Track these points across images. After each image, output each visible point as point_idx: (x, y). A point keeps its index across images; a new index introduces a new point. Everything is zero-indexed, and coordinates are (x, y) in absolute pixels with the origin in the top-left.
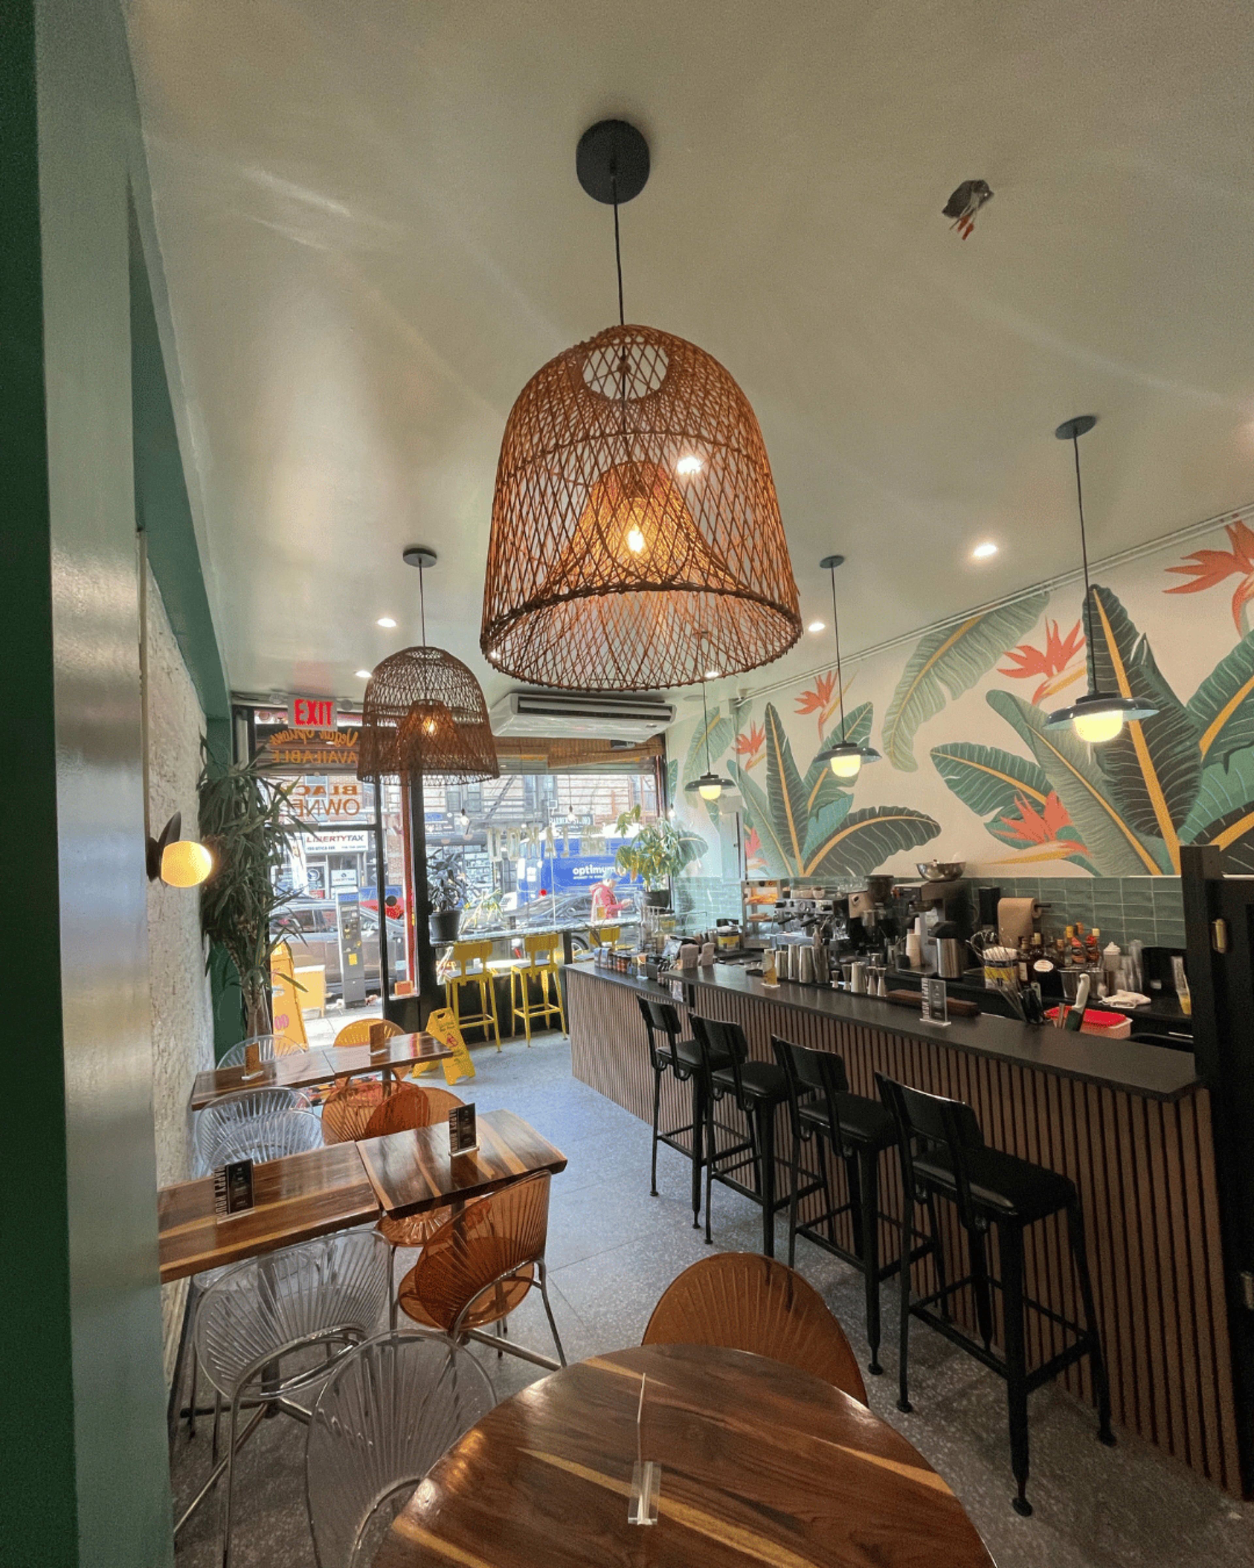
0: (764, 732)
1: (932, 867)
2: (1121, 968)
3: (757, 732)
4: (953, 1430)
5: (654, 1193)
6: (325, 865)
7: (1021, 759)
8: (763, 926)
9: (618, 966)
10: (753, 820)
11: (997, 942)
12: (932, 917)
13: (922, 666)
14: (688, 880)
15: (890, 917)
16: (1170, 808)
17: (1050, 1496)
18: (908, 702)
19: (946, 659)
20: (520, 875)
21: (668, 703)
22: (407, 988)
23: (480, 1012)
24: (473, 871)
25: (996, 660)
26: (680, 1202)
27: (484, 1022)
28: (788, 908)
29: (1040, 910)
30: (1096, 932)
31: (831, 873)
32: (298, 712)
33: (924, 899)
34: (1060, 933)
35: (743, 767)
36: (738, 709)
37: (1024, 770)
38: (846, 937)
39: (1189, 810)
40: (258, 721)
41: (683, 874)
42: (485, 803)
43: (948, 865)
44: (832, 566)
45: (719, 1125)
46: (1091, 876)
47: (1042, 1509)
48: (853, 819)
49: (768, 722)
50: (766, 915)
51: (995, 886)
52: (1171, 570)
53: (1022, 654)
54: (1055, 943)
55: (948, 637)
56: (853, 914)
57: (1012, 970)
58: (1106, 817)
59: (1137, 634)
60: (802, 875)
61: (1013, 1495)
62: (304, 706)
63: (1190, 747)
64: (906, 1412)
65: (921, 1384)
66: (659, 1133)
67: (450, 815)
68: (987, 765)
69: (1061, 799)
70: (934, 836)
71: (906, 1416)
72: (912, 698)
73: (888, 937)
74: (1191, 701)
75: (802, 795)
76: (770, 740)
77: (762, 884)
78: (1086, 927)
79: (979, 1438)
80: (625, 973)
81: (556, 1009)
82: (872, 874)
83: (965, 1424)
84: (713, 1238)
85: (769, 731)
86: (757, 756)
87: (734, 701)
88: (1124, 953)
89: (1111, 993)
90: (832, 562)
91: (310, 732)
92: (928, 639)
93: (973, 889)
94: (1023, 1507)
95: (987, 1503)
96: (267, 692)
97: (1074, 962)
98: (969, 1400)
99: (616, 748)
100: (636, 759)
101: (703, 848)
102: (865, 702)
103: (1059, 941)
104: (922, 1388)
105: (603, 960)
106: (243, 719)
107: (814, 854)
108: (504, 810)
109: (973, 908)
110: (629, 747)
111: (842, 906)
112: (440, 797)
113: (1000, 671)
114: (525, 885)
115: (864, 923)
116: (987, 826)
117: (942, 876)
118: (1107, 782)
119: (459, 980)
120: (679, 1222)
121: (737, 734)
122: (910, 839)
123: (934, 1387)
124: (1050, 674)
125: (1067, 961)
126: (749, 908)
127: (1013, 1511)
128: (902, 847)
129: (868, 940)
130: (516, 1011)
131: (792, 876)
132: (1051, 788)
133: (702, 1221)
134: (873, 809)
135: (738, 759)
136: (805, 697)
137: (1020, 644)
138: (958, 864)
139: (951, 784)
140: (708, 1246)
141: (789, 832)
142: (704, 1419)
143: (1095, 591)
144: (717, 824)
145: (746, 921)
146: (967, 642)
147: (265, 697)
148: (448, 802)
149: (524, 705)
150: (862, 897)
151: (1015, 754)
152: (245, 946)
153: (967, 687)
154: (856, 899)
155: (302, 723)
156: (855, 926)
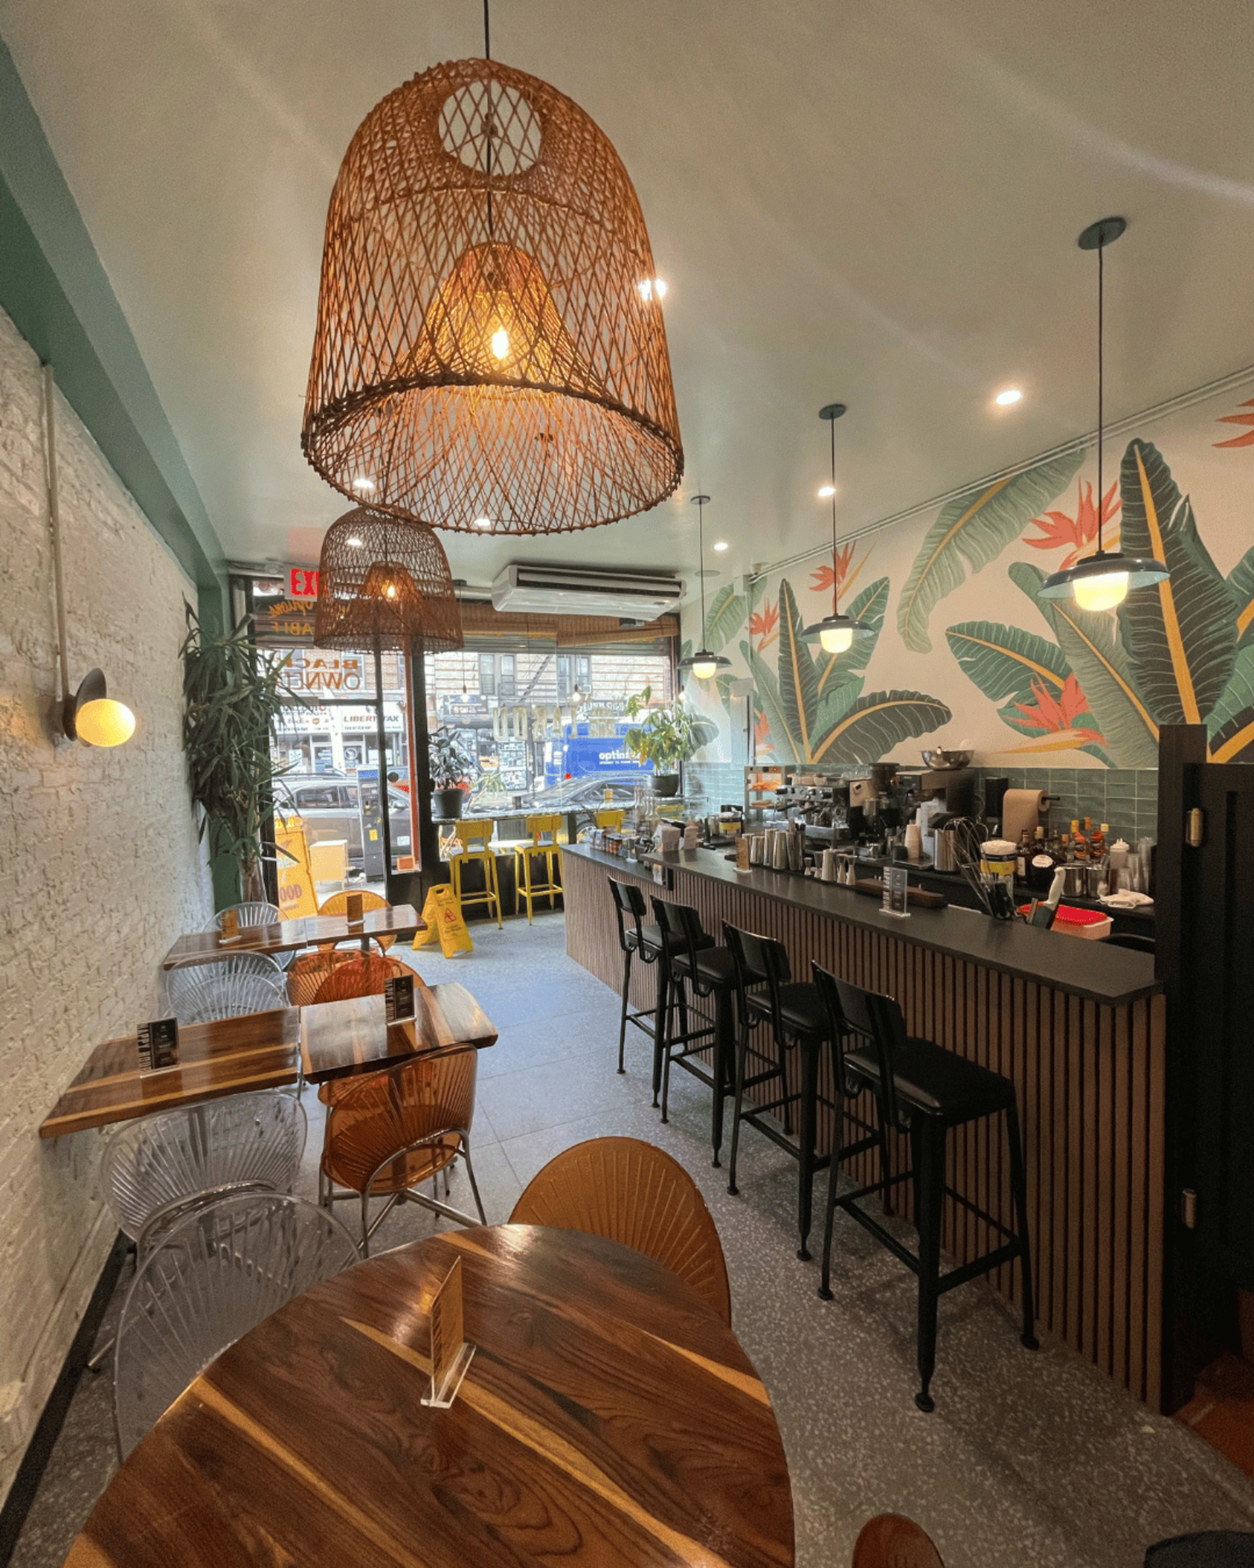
0: (778, 611)
1: (937, 755)
2: (1126, 867)
3: (771, 610)
4: (869, 1320)
5: (621, 1071)
6: (363, 744)
7: (1040, 638)
8: (768, 813)
9: (610, 848)
10: (764, 704)
11: (999, 836)
12: (934, 807)
13: (944, 535)
14: (700, 765)
15: (894, 806)
16: (1197, 694)
17: (955, 1394)
18: (926, 578)
19: (970, 529)
20: (547, 759)
21: (678, 578)
22: (408, 863)
23: (483, 888)
24: (506, 754)
25: (1022, 528)
26: (644, 1081)
27: (488, 899)
28: (790, 796)
29: (1048, 802)
30: (1104, 827)
31: (837, 760)
32: (295, 582)
33: (924, 788)
34: (1066, 828)
35: (756, 648)
36: (753, 586)
37: (1044, 651)
38: (845, 826)
39: (1219, 696)
40: (257, 592)
41: (694, 759)
42: (519, 687)
43: (955, 753)
44: (832, 416)
45: (692, 1009)
46: (1106, 767)
47: (945, 1405)
48: (862, 704)
49: (782, 600)
50: (770, 802)
51: (1003, 776)
52: (1224, 420)
53: (1050, 521)
54: (1059, 839)
55: (973, 503)
56: (854, 802)
57: (1010, 864)
58: (1127, 704)
59: (1179, 496)
60: (809, 762)
61: (917, 1389)
62: (300, 577)
63: (1227, 625)
64: (826, 1300)
65: (847, 1271)
66: (628, 1014)
67: (483, 698)
68: (1004, 646)
69: (1080, 683)
70: (944, 722)
71: (825, 1303)
72: (930, 572)
73: (889, 827)
74: (1233, 572)
75: (812, 678)
76: (784, 619)
77: (766, 770)
78: (1094, 822)
79: (896, 1331)
80: (617, 855)
81: (559, 889)
82: (880, 761)
83: (885, 1316)
84: (669, 1117)
85: (783, 609)
86: (769, 636)
87: (748, 577)
88: (1132, 850)
89: (1112, 891)
90: (832, 412)
91: (309, 603)
92: (952, 505)
93: (981, 779)
94: (925, 1403)
95: (889, 1395)
96: (263, 561)
97: (1076, 858)
98: (894, 1294)
99: (625, 626)
100: (651, 639)
101: (715, 731)
102: (882, 577)
103: (1064, 837)
104: (848, 1278)
105: (598, 842)
106: (240, 589)
107: (822, 740)
108: (536, 694)
109: (978, 799)
110: (638, 625)
111: (843, 794)
112: (474, 679)
113: (1024, 540)
114: (552, 769)
115: (865, 813)
116: (999, 711)
117: (948, 765)
118: (1133, 667)
119: (461, 857)
120: (640, 1101)
121: (751, 612)
122: (920, 725)
123: (860, 1278)
124: (1079, 544)
125: (1069, 857)
126: (753, 795)
127: (914, 1406)
128: (911, 735)
129: (869, 830)
130: (520, 891)
131: (799, 762)
132: (1070, 670)
133: (660, 1101)
134: (884, 693)
135: (751, 638)
136: (820, 572)
137: (1050, 510)
138: (965, 752)
139: (966, 667)
140: (663, 1125)
141: (798, 718)
142: (537, 1303)
143: (1136, 447)
144: (728, 708)
145: (748, 808)
146: (992, 508)
147: (261, 566)
148: (482, 684)
149: (523, 577)
150: (865, 785)
151: (1034, 633)
152: (236, 815)
153: (988, 559)
154: (858, 787)
155: (298, 593)
156: (856, 816)
